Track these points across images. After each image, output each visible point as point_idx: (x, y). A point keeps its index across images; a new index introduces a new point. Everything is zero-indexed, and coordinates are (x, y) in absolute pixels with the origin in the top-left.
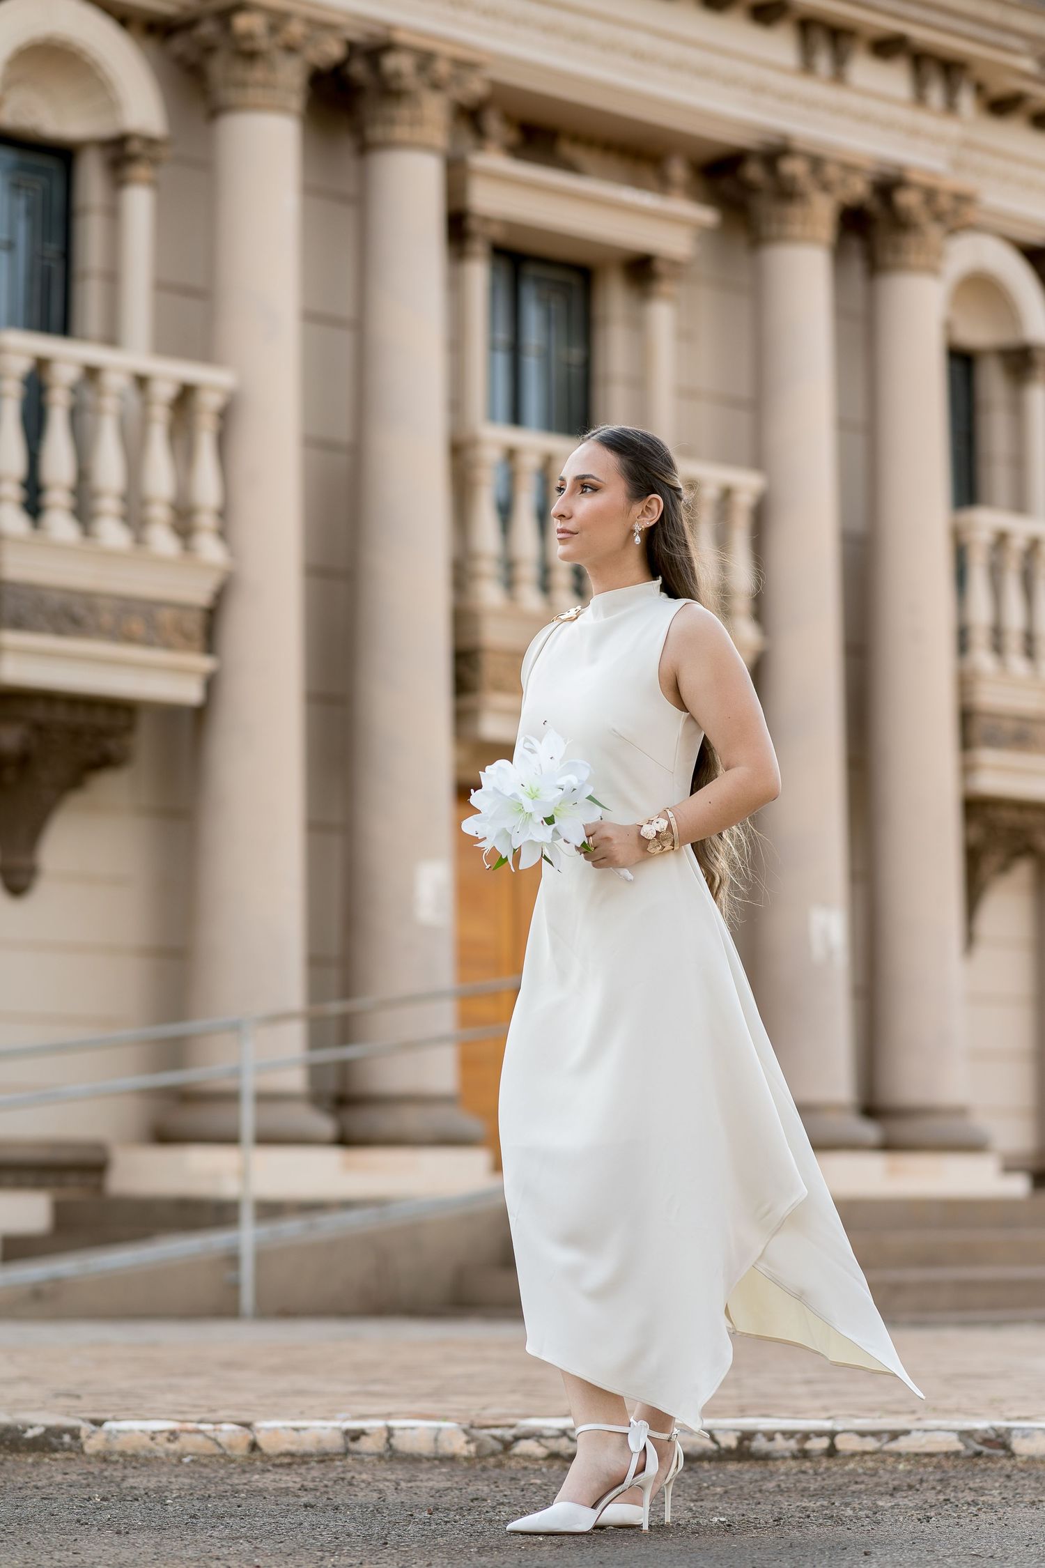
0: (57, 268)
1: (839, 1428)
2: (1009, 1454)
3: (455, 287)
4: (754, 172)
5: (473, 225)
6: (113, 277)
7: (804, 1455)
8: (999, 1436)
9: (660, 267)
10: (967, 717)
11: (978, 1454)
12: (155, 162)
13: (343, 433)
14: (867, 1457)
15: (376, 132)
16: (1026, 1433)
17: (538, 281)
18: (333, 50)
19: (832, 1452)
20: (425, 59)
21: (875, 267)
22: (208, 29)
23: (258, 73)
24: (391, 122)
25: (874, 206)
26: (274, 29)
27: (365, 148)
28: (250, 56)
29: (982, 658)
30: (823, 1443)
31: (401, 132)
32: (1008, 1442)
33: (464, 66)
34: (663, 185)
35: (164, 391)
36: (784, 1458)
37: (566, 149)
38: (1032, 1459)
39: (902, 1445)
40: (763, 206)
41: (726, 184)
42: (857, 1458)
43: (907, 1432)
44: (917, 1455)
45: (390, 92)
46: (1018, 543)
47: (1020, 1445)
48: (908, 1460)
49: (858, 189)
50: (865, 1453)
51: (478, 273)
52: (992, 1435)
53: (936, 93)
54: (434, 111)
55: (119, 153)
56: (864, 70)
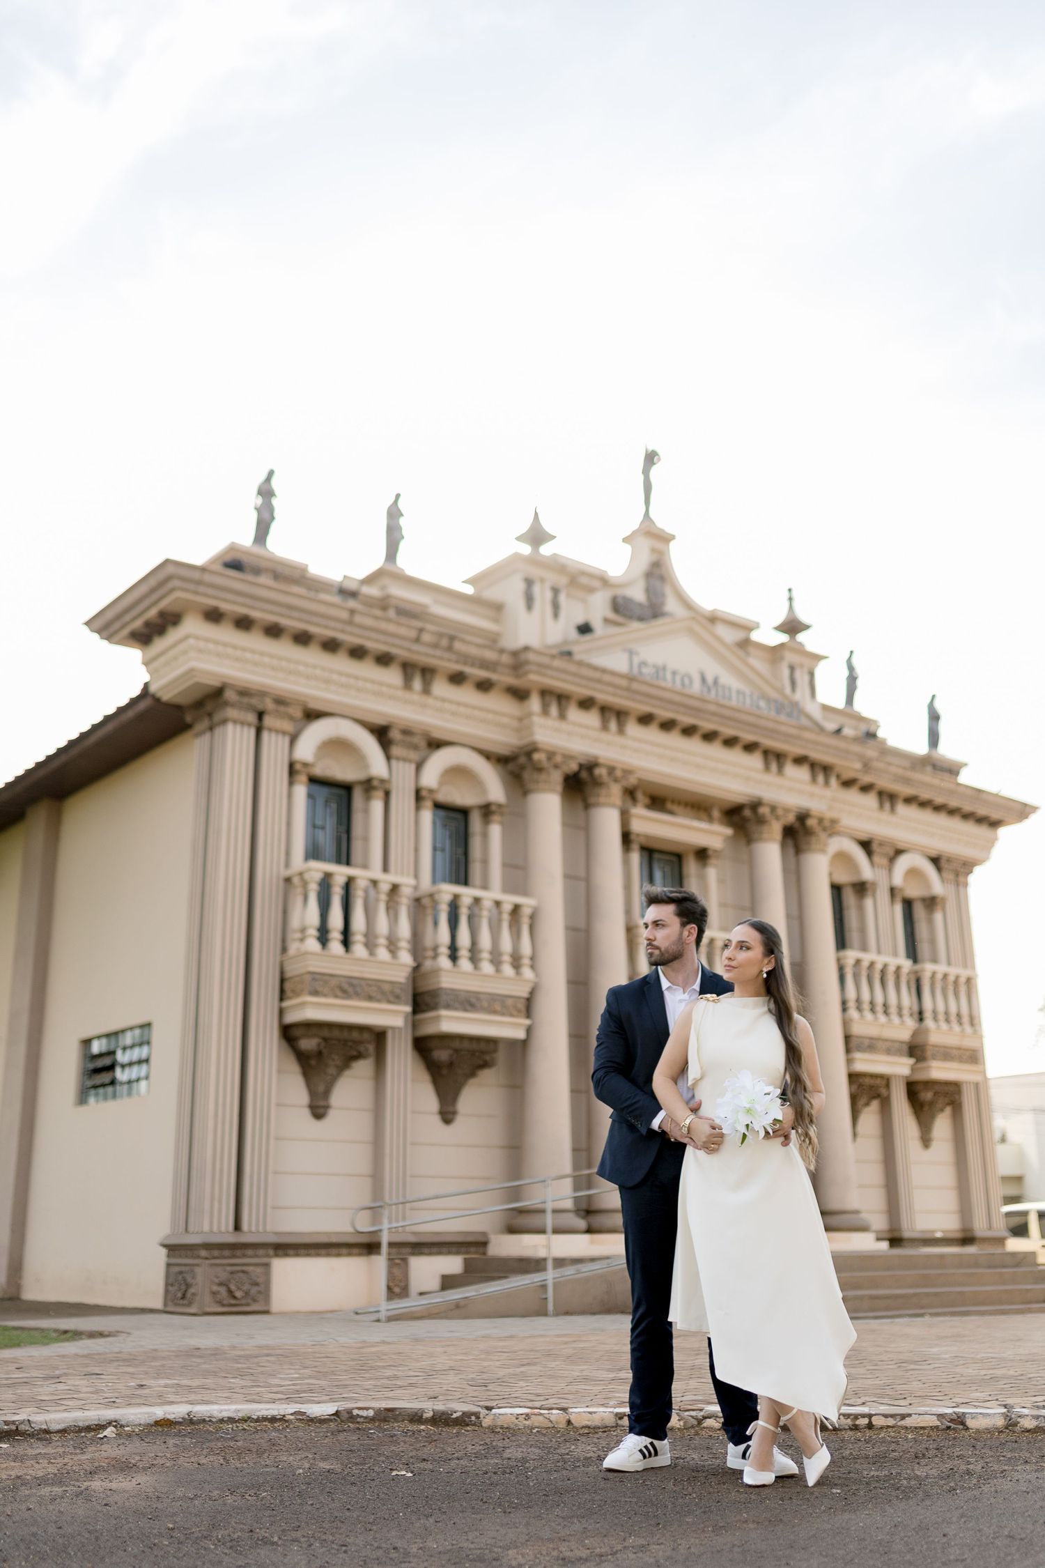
0: (462, 858)
1: (873, 1413)
2: (965, 1428)
3: (626, 863)
4: (747, 813)
5: (633, 837)
6: (485, 862)
7: (855, 1428)
8: (958, 1417)
9: (710, 853)
10: (847, 1038)
11: (949, 1428)
12: (502, 814)
13: (582, 925)
14: (889, 1430)
15: (592, 800)
16: (974, 1416)
17: (659, 860)
18: (574, 767)
19: (870, 1426)
20: (611, 770)
21: (798, 851)
22: (522, 760)
23: (543, 776)
24: (598, 795)
25: (797, 825)
26: (549, 759)
27: (587, 806)
28: (539, 770)
29: (853, 1013)
30: (865, 1421)
31: (602, 800)
32: (964, 1421)
33: (628, 772)
34: (710, 819)
35: (507, 908)
36: (845, 1429)
37: (669, 806)
38: (978, 1431)
39: (908, 1422)
40: (752, 826)
41: (736, 818)
42: (885, 1430)
43: (909, 1415)
44: (916, 1428)
45: (597, 783)
46: (865, 964)
47: (970, 1423)
48: (912, 1432)
49: (791, 818)
50: (888, 1427)
51: (635, 857)
52: (955, 1417)
53: (821, 778)
54: (616, 791)
55: (487, 811)
56: (791, 770)
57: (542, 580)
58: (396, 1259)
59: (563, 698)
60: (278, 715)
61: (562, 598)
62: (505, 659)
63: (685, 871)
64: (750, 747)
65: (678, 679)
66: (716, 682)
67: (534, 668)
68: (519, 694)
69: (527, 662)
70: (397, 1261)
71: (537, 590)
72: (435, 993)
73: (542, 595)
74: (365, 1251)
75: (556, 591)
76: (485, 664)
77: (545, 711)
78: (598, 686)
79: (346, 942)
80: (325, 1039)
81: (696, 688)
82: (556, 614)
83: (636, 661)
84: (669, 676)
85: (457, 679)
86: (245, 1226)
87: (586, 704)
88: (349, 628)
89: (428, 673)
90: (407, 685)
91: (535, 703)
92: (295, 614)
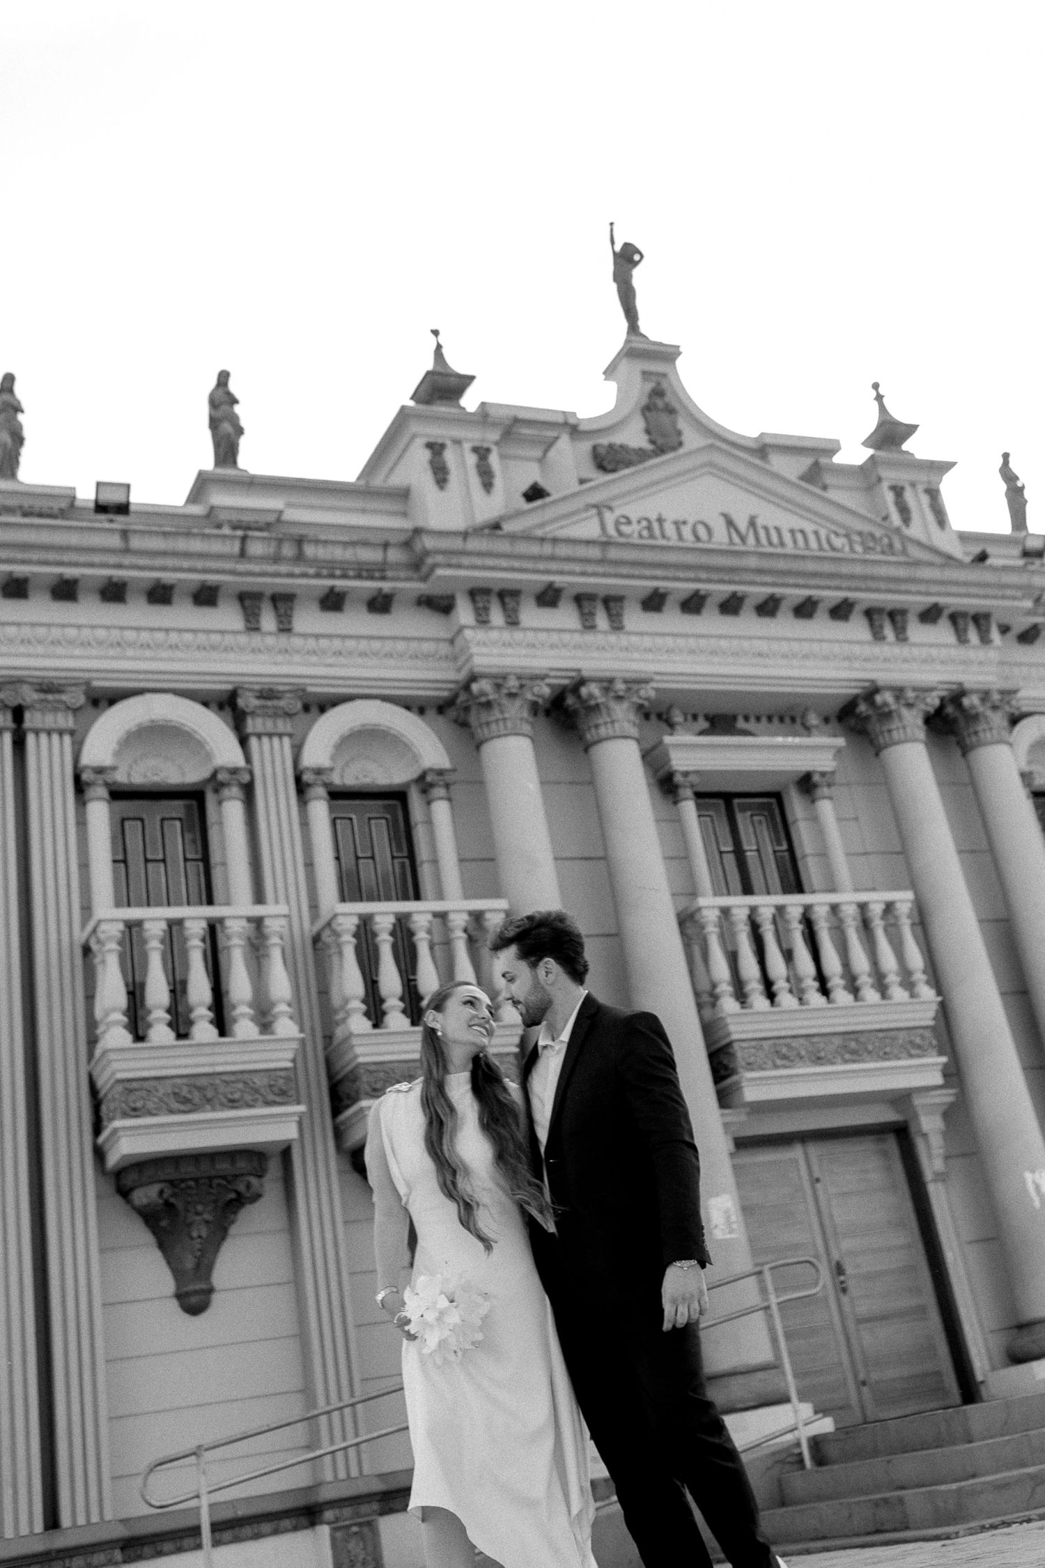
4: (862, 708)
5: (678, 778)
6: (435, 861)
12: (446, 784)
17: (743, 809)
18: (548, 690)
20: (607, 684)
22: (462, 697)
23: (496, 714)
24: (597, 726)
25: (947, 710)
26: (498, 687)
27: (586, 746)
28: (488, 705)
31: (603, 731)
33: (635, 683)
34: (807, 730)
35: (460, 919)
37: (741, 723)
40: (874, 726)
41: (849, 720)
45: (591, 709)
49: (933, 701)
51: (689, 808)
53: (973, 635)
54: (623, 715)
55: (424, 783)
56: (917, 632)
57: (458, 442)
58: (352, 1525)
59: (508, 597)
60: (46, 707)
61: (494, 460)
62: (394, 555)
63: (790, 818)
64: (841, 611)
65: (687, 531)
66: (752, 523)
67: (440, 559)
68: (441, 605)
69: (427, 553)
70: (355, 1529)
71: (449, 456)
72: (353, 1076)
73: (461, 463)
74: (304, 1520)
75: (482, 453)
76: (365, 571)
77: (482, 620)
78: (554, 566)
79: (222, 1023)
80: (171, 1183)
81: (721, 535)
82: (488, 485)
83: (610, 518)
84: (670, 530)
85: (333, 602)
86: (65, 1520)
87: (548, 597)
88: (127, 560)
89: (283, 602)
90: (253, 626)
91: (464, 613)
92: (35, 556)
